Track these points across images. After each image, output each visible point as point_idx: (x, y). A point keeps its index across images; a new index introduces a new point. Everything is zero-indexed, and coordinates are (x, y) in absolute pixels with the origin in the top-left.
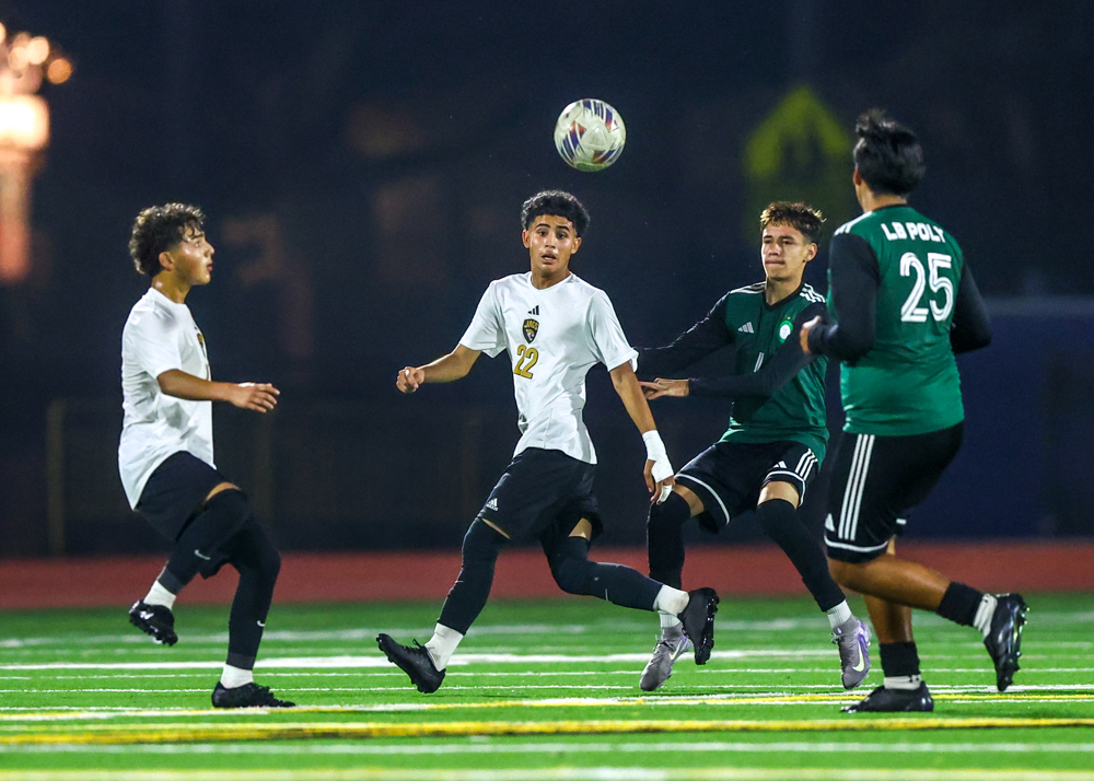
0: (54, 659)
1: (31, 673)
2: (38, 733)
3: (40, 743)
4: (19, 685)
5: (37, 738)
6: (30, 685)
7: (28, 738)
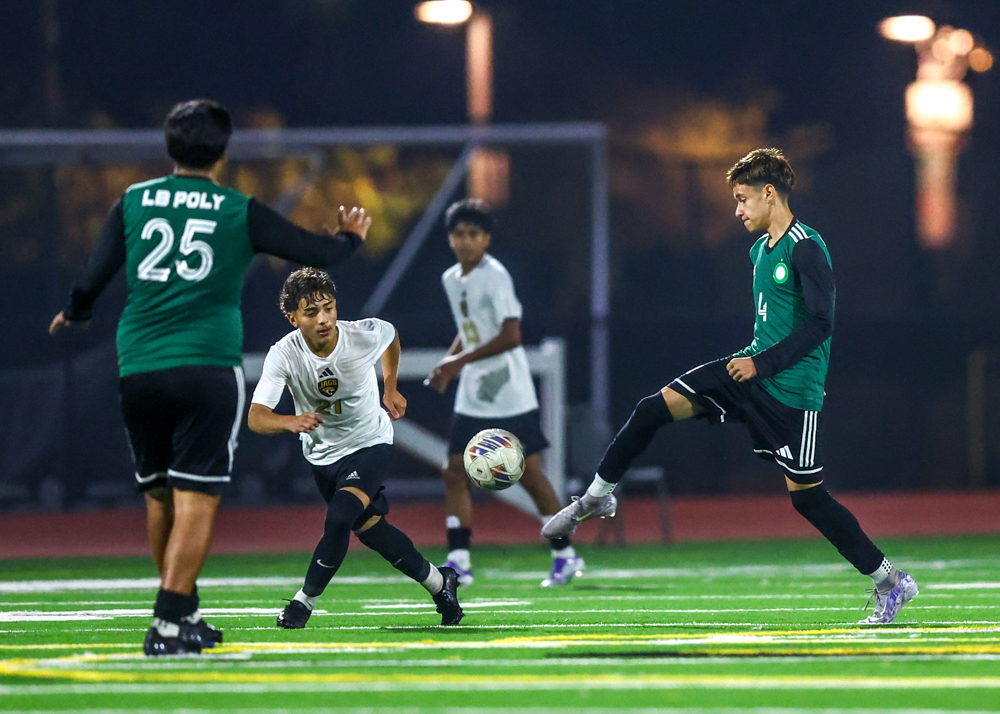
0: (974, 579)
1: (954, 591)
2: (961, 643)
3: (963, 653)
4: (944, 602)
5: (959, 649)
6: (953, 602)
7: (952, 649)
